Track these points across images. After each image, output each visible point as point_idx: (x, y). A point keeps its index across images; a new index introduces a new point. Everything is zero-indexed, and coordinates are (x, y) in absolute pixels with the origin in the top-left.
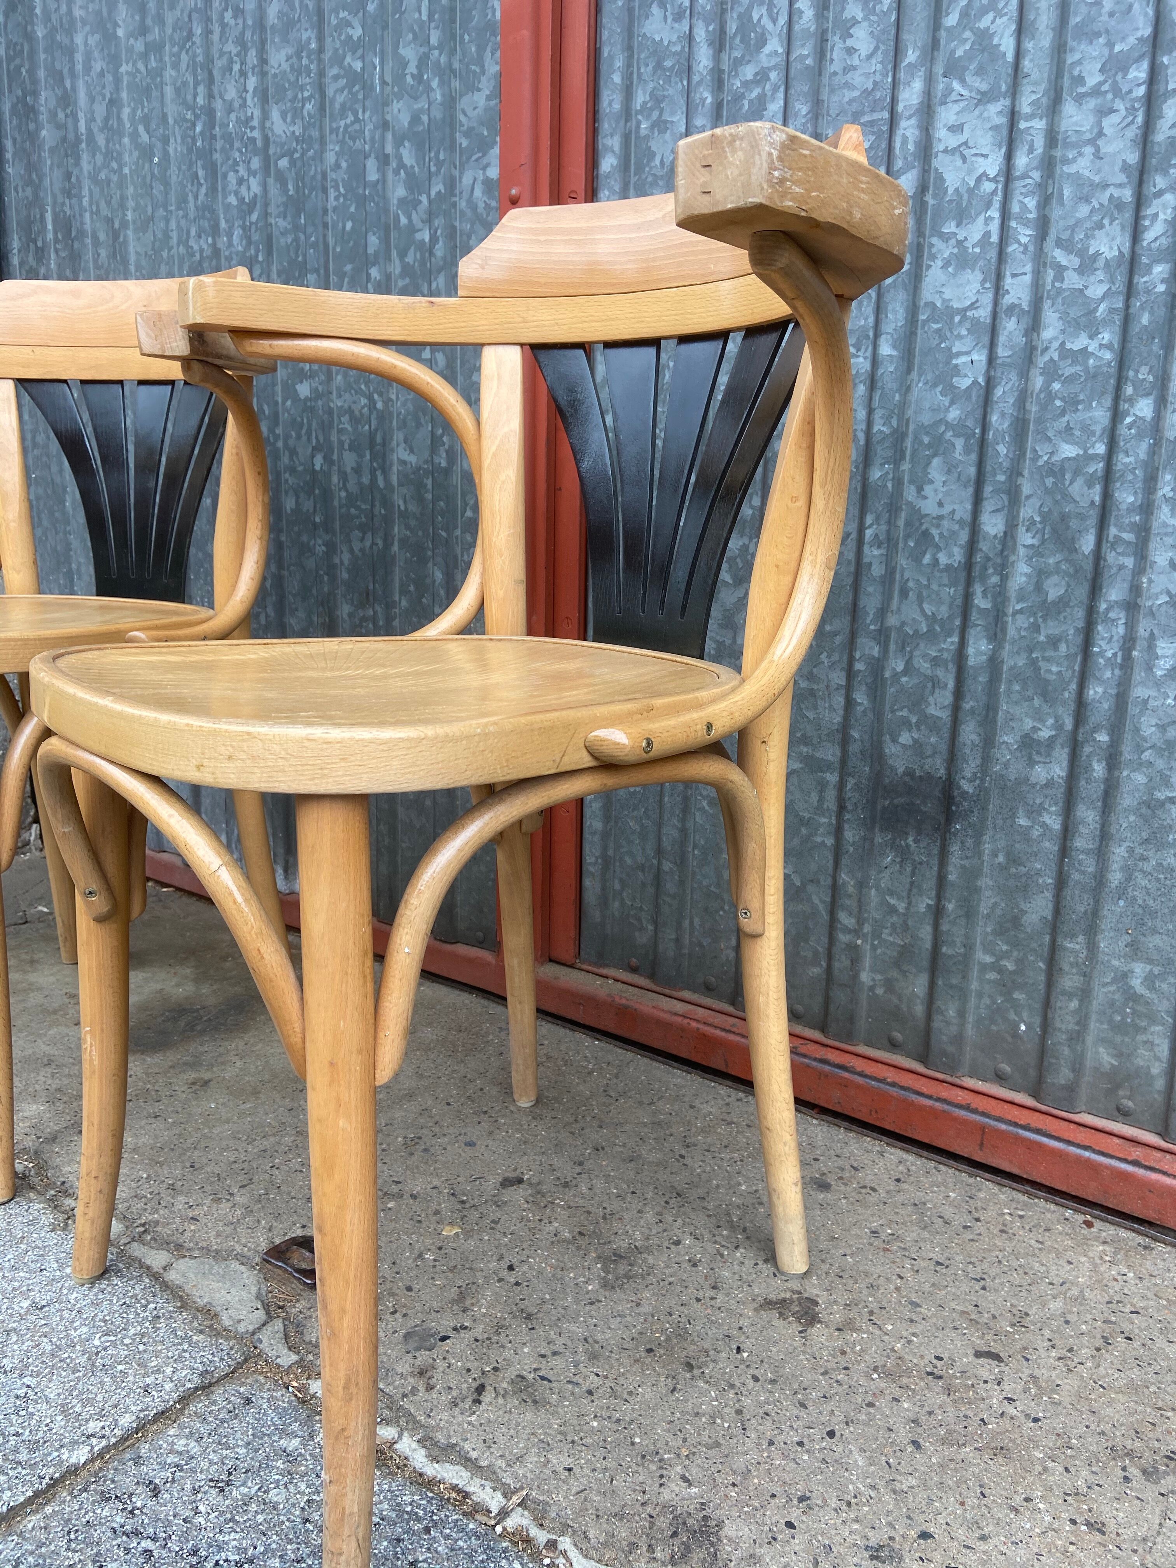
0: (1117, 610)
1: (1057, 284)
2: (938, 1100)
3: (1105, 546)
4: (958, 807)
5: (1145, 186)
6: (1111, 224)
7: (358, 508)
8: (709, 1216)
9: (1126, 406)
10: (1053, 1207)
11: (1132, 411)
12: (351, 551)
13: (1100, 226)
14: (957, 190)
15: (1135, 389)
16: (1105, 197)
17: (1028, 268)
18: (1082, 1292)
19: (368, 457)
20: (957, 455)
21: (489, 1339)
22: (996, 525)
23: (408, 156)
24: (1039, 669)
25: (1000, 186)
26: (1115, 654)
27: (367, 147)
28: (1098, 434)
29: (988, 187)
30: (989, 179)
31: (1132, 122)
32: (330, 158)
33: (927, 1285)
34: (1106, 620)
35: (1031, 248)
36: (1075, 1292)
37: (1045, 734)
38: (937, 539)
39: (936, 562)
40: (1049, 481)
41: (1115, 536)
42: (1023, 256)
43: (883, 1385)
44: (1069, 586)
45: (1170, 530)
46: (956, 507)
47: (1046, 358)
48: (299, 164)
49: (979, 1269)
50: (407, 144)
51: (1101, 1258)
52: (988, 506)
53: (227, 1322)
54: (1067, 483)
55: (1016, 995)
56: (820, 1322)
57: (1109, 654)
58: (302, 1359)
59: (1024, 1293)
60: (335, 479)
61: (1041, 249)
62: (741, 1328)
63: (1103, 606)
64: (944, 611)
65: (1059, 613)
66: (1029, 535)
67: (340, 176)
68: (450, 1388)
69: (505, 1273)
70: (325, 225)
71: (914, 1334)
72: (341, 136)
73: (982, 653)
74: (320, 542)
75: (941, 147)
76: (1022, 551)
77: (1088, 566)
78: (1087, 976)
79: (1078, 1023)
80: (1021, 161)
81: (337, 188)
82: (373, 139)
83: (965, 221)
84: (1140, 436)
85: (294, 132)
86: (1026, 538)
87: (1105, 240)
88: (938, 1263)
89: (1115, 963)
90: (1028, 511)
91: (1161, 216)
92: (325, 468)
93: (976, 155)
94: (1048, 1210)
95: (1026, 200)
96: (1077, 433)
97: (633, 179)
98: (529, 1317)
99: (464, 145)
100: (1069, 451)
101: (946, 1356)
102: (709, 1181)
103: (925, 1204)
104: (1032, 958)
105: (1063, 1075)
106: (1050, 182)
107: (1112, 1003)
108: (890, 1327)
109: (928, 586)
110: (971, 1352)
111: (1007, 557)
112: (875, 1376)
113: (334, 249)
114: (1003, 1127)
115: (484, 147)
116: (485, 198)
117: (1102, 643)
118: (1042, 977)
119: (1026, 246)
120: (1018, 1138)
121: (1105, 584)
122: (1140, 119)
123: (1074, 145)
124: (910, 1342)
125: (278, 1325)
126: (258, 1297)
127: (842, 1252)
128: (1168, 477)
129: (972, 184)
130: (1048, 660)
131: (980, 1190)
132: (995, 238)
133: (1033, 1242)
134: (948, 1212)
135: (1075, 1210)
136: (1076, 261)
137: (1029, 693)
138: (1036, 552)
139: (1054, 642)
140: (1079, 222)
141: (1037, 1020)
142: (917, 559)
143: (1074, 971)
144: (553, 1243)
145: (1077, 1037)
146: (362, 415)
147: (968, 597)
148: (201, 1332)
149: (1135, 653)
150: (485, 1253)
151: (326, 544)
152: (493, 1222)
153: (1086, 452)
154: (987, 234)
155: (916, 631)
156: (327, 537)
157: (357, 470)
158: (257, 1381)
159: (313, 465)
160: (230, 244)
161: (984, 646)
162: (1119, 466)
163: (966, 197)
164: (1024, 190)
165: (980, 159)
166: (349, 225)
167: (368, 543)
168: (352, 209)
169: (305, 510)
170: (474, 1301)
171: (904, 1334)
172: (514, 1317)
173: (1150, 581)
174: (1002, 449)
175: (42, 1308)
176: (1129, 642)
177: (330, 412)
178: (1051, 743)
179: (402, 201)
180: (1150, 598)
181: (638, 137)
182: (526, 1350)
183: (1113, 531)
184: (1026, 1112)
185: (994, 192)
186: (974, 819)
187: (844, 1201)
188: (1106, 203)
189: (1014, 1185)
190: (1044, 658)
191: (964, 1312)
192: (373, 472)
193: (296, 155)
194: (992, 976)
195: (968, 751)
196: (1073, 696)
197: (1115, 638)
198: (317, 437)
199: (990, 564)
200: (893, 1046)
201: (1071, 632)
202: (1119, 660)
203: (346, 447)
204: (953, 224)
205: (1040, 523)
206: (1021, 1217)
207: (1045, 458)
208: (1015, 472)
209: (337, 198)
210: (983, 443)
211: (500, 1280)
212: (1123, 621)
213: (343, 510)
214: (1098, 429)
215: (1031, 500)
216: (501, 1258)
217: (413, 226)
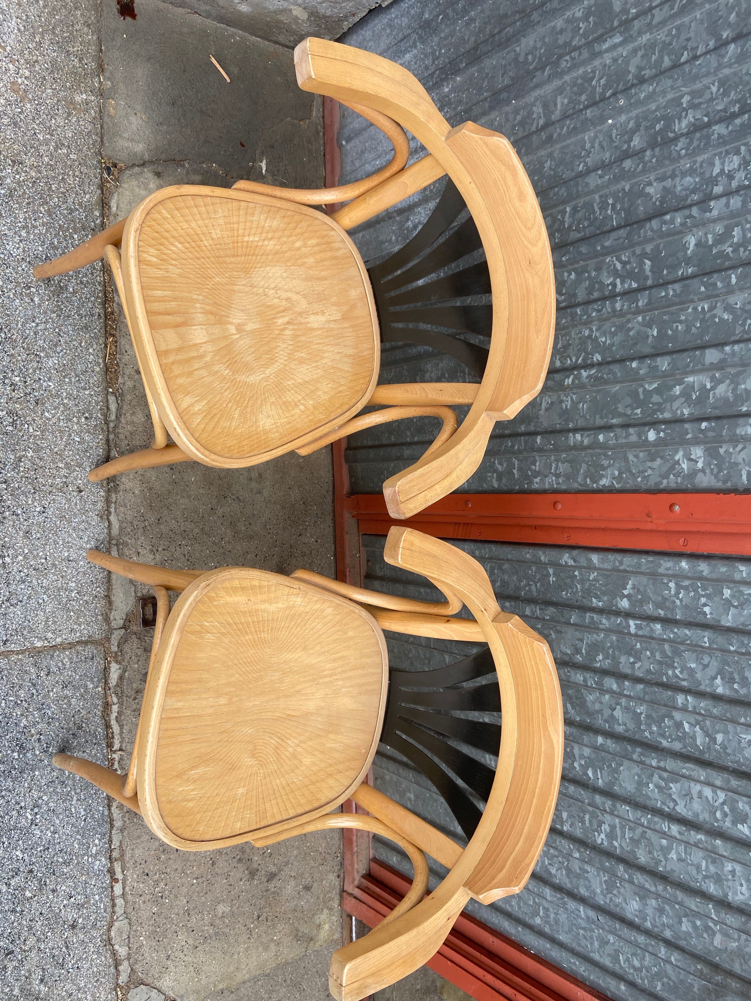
5: (661, 879)
6: (650, 858)
9: (577, 846)
11: (575, 848)
14: (671, 788)
16: (661, 858)
29: (671, 805)
30: (674, 806)
31: (691, 880)
47: (599, 815)
53: (111, 617)
58: (117, 652)
125: (123, 632)
126: (127, 614)
148: (102, 615)
158: (101, 651)
185: (670, 809)
214: (571, 830)
217: (675, 400)
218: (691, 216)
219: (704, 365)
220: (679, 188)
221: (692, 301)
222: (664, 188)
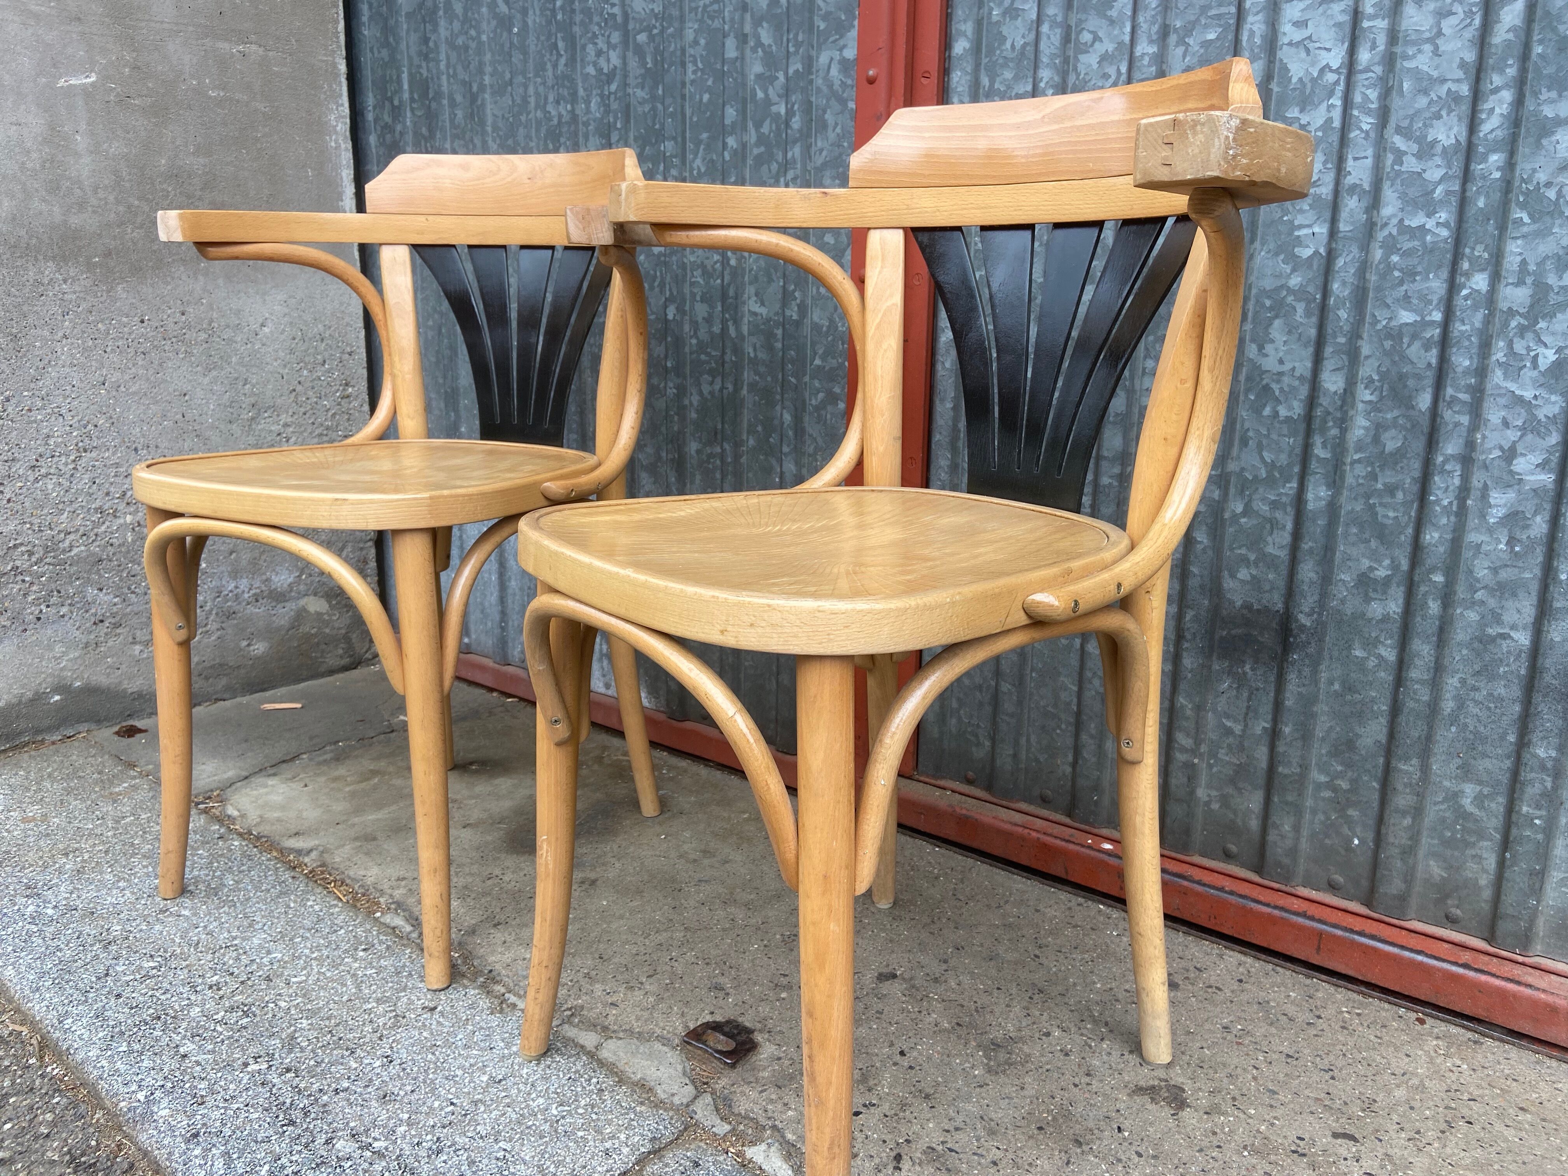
0: (1452, 463)
1: (1396, 167)
2: (1276, 907)
3: (1441, 404)
4: (1295, 638)
5: (1482, 83)
6: (1448, 115)
7: (708, 354)
8: (1072, 1011)
9: (1463, 279)
10: (1386, 1006)
11: (1468, 284)
12: (701, 393)
13: (1438, 116)
14: (1300, 79)
15: (1471, 264)
16: (1443, 90)
17: (1370, 152)
18: (1422, 1081)
19: (720, 308)
20: (1298, 318)
21: (896, 1115)
22: (1335, 382)
23: (766, 36)
24: (1377, 514)
25: (1342, 78)
26: (1451, 503)
27: (726, 27)
28: (1434, 303)
29: (1331, 77)
30: (1331, 71)
31: (1470, 24)
32: (690, 35)
33: (1281, 1075)
34: (1443, 472)
35: (1372, 135)
36: (1415, 1081)
37: (1382, 573)
38: (1277, 393)
39: (1276, 414)
40: (1388, 344)
41: (1451, 396)
42: (1364, 142)
43: (1254, 1161)
44: (1405, 438)
45: (1503, 391)
46: (1297, 364)
47: (1386, 232)
48: (657, 39)
49: (1326, 1061)
50: (765, 24)
51: (1436, 1052)
52: (1329, 364)
53: (663, 1096)
54: (1405, 346)
55: (1351, 812)
56: (1188, 1106)
57: (1445, 503)
58: (734, 1129)
59: (1370, 1083)
60: (687, 328)
61: (1382, 136)
62: (1118, 1111)
63: (1440, 459)
64: (1283, 460)
65: (1396, 463)
66: (1367, 391)
67: (699, 51)
68: (872, 1156)
69: (898, 1058)
70: (683, 97)
71: (1275, 1118)
72: (699, 16)
73: (1320, 499)
74: (671, 385)
75: (1286, 41)
76: (1360, 406)
77: (1425, 422)
78: (1421, 796)
79: (1410, 839)
80: (1364, 56)
81: (695, 63)
82: (732, 20)
83: (1309, 108)
84: (1475, 307)
85: (653, 10)
86: (1365, 395)
87: (1442, 129)
88: (1288, 1056)
89: (1447, 783)
90: (1367, 370)
91: (1498, 111)
92: (678, 318)
93: (1320, 48)
94: (1383, 1009)
95: (1368, 92)
96: (1415, 301)
97: (985, 61)
98: (927, 1097)
99: (822, 28)
100: (1406, 317)
101: (1306, 1136)
102: (1066, 979)
103: (1268, 1002)
104: (1366, 778)
105: (1393, 886)
106: (1391, 76)
107: (1443, 820)
108: (1253, 1112)
109: (1268, 436)
110: (1330, 1133)
111: (1346, 412)
112: (1246, 1153)
113: (691, 118)
114: (1339, 933)
115: (841, 29)
116: (841, 77)
117: (1438, 492)
118: (1376, 796)
119: (1367, 132)
120: (1353, 942)
121: (1441, 439)
122: (1477, 22)
123: (1414, 43)
124: (1272, 1124)
125: (708, 1099)
126: (684, 1073)
127: (1198, 1045)
128: (1501, 344)
129: (1315, 75)
130: (1384, 505)
131: (1317, 990)
132: (1337, 124)
133: (1372, 1038)
134: (1291, 1010)
135: (1407, 1008)
136: (1415, 147)
137: (1367, 535)
138: (1374, 407)
139: (1391, 490)
140: (1418, 112)
141: (1370, 836)
142: (1257, 410)
143: (1408, 790)
144: (935, 1032)
145: (1409, 851)
146: (715, 270)
147: (1307, 448)
148: (642, 1103)
149: (1469, 502)
150: (876, 1039)
151: (677, 387)
152: (877, 1012)
153: (1423, 319)
154: (1330, 120)
155: (1255, 477)
156: (679, 381)
157: (709, 320)
158: (699, 1147)
159: (666, 315)
160: (588, 111)
161: (1324, 492)
162: (1456, 333)
163: (1309, 85)
164: (1366, 83)
165: (1323, 52)
166: (706, 97)
167: (717, 387)
168: (710, 83)
169: (655, 355)
170: (876, 1081)
171: (1267, 1117)
172: (915, 1097)
173: (1484, 437)
174: (1343, 314)
175: (500, 1081)
176: (1464, 491)
177: (683, 266)
178: (1387, 582)
179: (759, 77)
180: (1483, 452)
181: (990, 23)
182: (931, 1125)
183: (1449, 391)
184: (1359, 919)
185: (1337, 83)
186: (1311, 650)
187: (1194, 999)
188: (1444, 96)
189: (1350, 986)
190: (1381, 504)
191: (1317, 1099)
192: (724, 322)
193: (655, 31)
194: (1327, 794)
195: (1306, 588)
196: (1409, 540)
197: (1451, 488)
198: (670, 290)
199: (1330, 418)
200: (1228, 856)
201: (1408, 481)
202: (1454, 508)
203: (698, 298)
204: (1297, 110)
205: (1379, 381)
206: (1359, 1015)
207: (1384, 323)
208: (1355, 335)
209: (694, 72)
210: (1323, 308)
211: (895, 1064)
212: (1459, 473)
213: (694, 356)
214: (1435, 299)
215: (1370, 361)
216: (892, 1045)
217: (770, 100)
218: (615, 93)
219: (737, 58)
220: (598, 115)
221: (683, 84)
222: (594, 136)
